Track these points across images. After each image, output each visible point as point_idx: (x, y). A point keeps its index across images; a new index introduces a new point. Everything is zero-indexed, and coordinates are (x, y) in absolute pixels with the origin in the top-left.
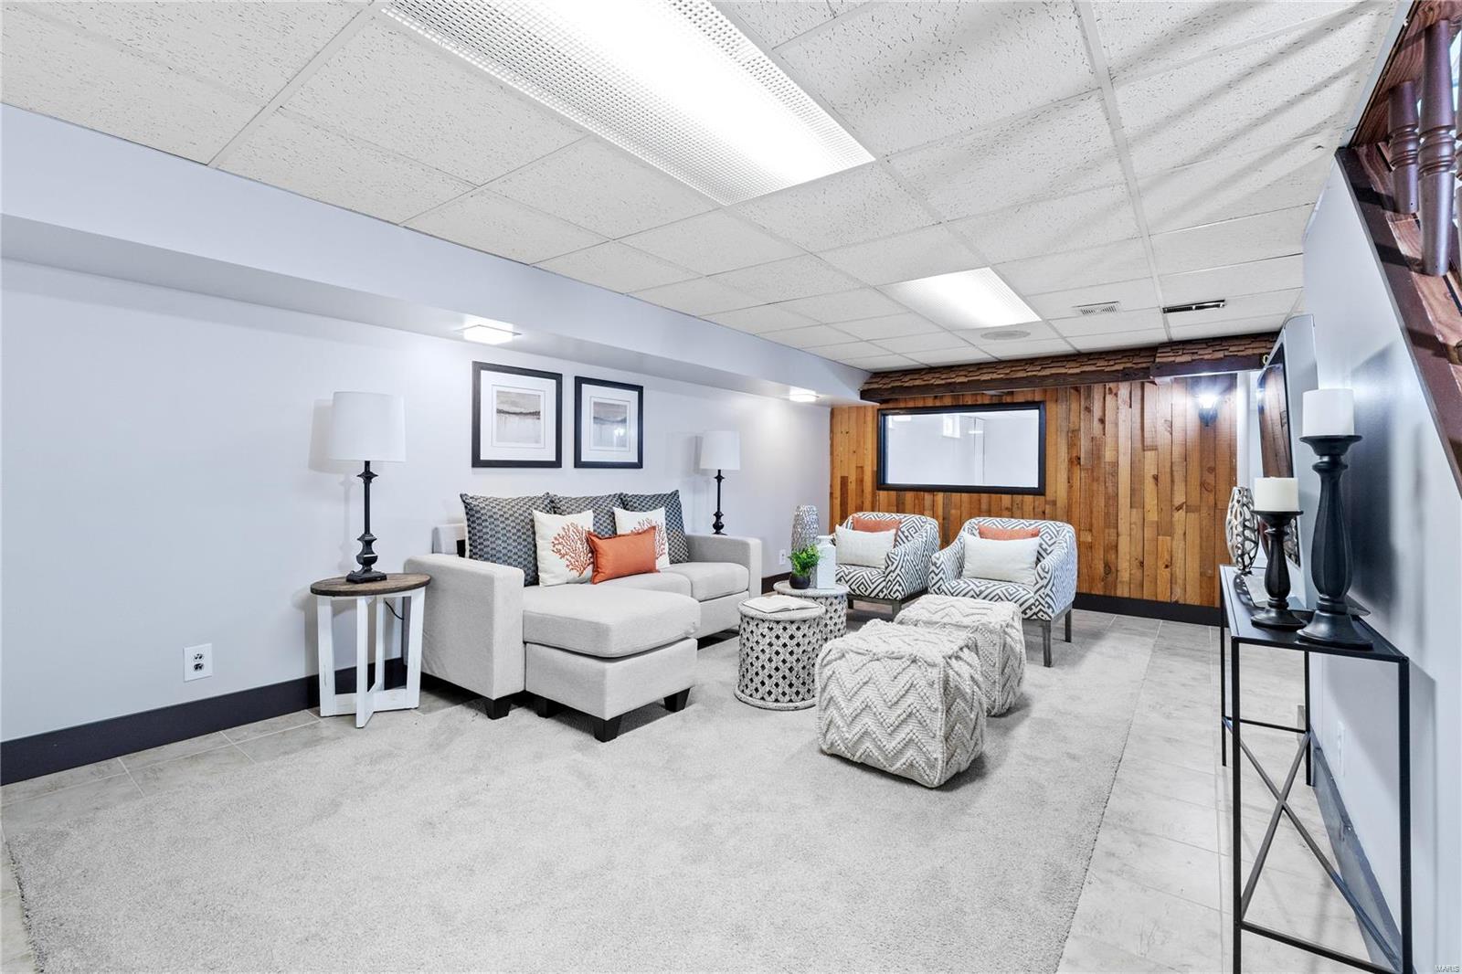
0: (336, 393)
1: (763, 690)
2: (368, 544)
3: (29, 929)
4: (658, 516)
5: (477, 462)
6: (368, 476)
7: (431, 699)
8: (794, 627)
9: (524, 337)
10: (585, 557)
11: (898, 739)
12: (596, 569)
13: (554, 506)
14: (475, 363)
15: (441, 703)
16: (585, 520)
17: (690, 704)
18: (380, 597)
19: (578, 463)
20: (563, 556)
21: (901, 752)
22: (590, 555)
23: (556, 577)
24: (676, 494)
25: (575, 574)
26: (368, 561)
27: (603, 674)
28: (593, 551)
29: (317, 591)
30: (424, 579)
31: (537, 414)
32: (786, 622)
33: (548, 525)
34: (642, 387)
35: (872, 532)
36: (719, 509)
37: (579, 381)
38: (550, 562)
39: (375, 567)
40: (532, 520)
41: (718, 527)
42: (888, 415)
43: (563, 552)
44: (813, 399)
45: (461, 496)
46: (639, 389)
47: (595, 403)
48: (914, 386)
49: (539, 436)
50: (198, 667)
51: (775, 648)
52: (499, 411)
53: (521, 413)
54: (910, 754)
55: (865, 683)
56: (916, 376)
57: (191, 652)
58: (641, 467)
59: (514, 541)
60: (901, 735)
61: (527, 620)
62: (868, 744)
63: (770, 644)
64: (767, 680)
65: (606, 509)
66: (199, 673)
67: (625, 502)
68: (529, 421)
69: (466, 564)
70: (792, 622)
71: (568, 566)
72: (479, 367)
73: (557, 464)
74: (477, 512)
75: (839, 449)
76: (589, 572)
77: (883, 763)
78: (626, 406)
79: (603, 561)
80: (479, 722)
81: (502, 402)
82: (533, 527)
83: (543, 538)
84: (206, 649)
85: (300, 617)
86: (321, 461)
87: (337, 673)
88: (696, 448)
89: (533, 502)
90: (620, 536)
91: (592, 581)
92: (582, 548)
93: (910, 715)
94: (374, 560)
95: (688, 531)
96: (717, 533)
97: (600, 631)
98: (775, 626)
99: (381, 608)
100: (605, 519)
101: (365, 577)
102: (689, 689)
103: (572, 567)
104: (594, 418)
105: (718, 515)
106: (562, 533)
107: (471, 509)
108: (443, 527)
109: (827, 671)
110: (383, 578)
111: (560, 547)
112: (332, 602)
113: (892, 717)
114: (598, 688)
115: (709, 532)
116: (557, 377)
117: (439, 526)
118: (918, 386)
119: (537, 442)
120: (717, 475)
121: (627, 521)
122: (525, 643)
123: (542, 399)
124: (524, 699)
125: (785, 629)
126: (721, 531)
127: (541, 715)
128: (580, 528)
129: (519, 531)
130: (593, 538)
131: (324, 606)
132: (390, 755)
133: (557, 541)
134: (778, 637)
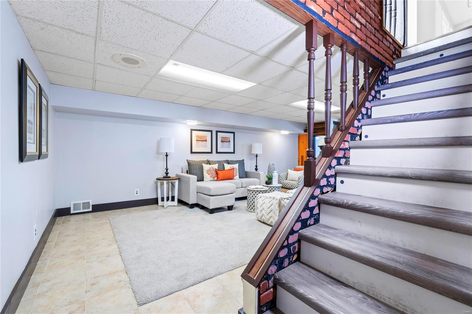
0: (160, 138)
1: (251, 207)
2: (167, 170)
3: (111, 227)
4: (236, 166)
5: (192, 152)
6: (167, 156)
7: (180, 204)
8: (258, 192)
9: (200, 123)
10: (215, 175)
11: (269, 216)
12: (217, 178)
13: (209, 162)
14: (191, 129)
15: (182, 205)
16: (216, 166)
17: (234, 209)
18: (170, 181)
19: (217, 152)
20: (209, 174)
21: (269, 219)
22: (216, 174)
23: (208, 179)
24: (243, 160)
25: (212, 179)
26: (167, 174)
27: (210, 199)
28: (217, 173)
29: (157, 179)
30: (178, 178)
31: (206, 141)
32: (256, 191)
33: (206, 167)
34: (234, 132)
35: (297, 171)
36: (257, 164)
37: (217, 132)
38: (207, 176)
39: (168, 175)
40: (202, 166)
41: (256, 169)
42: (315, 137)
43: (209, 173)
44: (288, 133)
45: (187, 160)
46: (234, 133)
47: (221, 137)
48: (319, 128)
49: (207, 146)
50: (137, 193)
51: (253, 197)
52: (197, 140)
53: (202, 141)
54: (271, 219)
55: (264, 203)
56: (321, 125)
57: (136, 190)
58: (234, 153)
59: (198, 170)
60: (269, 215)
61: (198, 188)
62: (263, 217)
63: (252, 196)
64: (252, 205)
65: (221, 164)
66: (137, 195)
67: (228, 162)
68: (204, 142)
69: (188, 175)
70: (258, 191)
71: (210, 177)
72: (192, 130)
73: (211, 153)
74: (190, 164)
75: (301, 147)
76: (216, 178)
77: (266, 222)
78: (230, 138)
79: (219, 176)
80: (188, 209)
81: (198, 138)
82: (203, 167)
83: (205, 170)
84: (138, 190)
85: (155, 185)
86: (158, 153)
87: (161, 198)
88: (250, 147)
89: (203, 162)
90: (225, 170)
91: (216, 180)
92: (214, 173)
93: (272, 210)
94: (168, 173)
95: (246, 170)
96: (256, 171)
97: (209, 189)
98: (253, 192)
99: (170, 184)
100: (222, 166)
101: (167, 177)
102: (233, 206)
103: (211, 177)
104: (221, 141)
105: (256, 166)
106: (209, 169)
107: (189, 163)
108: (184, 167)
109: (257, 201)
110: (170, 177)
111: (208, 172)
112: (160, 182)
113: (268, 211)
114: (208, 202)
115: (254, 171)
116: (211, 131)
117: (183, 167)
118: (320, 128)
119: (206, 147)
120: (256, 155)
121: (227, 167)
122: (197, 192)
123: (207, 137)
124: (197, 205)
125: (256, 193)
126: (257, 170)
127: (200, 209)
128: (214, 168)
129: (199, 168)
130: (217, 171)
131: (159, 183)
132: (169, 212)
133: (208, 171)
134: (254, 195)
